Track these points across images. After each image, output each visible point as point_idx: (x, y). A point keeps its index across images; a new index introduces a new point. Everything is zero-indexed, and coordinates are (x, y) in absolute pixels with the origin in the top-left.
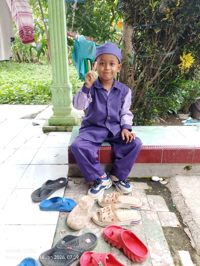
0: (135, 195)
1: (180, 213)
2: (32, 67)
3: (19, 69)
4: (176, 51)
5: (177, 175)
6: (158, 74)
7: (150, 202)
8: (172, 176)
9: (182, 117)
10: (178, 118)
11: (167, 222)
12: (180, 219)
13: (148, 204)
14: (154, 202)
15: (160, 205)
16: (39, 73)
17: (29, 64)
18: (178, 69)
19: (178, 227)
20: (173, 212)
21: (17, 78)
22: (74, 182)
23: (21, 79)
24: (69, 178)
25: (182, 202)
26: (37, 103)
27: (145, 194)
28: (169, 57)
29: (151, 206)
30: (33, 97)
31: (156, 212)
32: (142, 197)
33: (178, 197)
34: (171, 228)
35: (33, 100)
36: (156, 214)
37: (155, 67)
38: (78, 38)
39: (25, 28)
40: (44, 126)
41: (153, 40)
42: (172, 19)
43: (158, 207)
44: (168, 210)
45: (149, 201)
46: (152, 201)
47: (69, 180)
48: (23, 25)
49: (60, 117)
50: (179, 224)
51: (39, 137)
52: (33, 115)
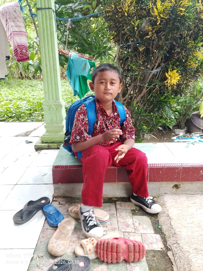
0: (120, 216)
1: (165, 235)
2: (34, 84)
3: (20, 85)
4: (162, 68)
5: (166, 193)
6: (145, 91)
7: (136, 223)
8: (161, 195)
9: (178, 132)
10: (174, 133)
11: (150, 245)
12: (165, 241)
13: (133, 226)
14: (139, 224)
15: (145, 227)
16: (40, 90)
17: (31, 80)
18: (165, 86)
19: (161, 250)
20: (158, 234)
21: (17, 95)
22: (59, 202)
23: (21, 95)
24: (54, 198)
25: (168, 223)
26: (35, 120)
27: (131, 215)
28: (156, 73)
29: (135, 227)
30: (30, 114)
31: (140, 234)
32: (127, 218)
33: (165, 217)
34: (155, 251)
35: (32, 117)
36: (140, 237)
37: (142, 84)
38: (72, 56)
39: (20, 47)
40: (36, 144)
41: (138, 58)
42: (155, 37)
43: (143, 228)
44: (154, 232)
45: (134, 223)
46: (138, 222)
47: (54, 201)
48: (17, 44)
49: (52, 134)
50: (164, 246)
51: (30, 156)
52: (27, 132)
